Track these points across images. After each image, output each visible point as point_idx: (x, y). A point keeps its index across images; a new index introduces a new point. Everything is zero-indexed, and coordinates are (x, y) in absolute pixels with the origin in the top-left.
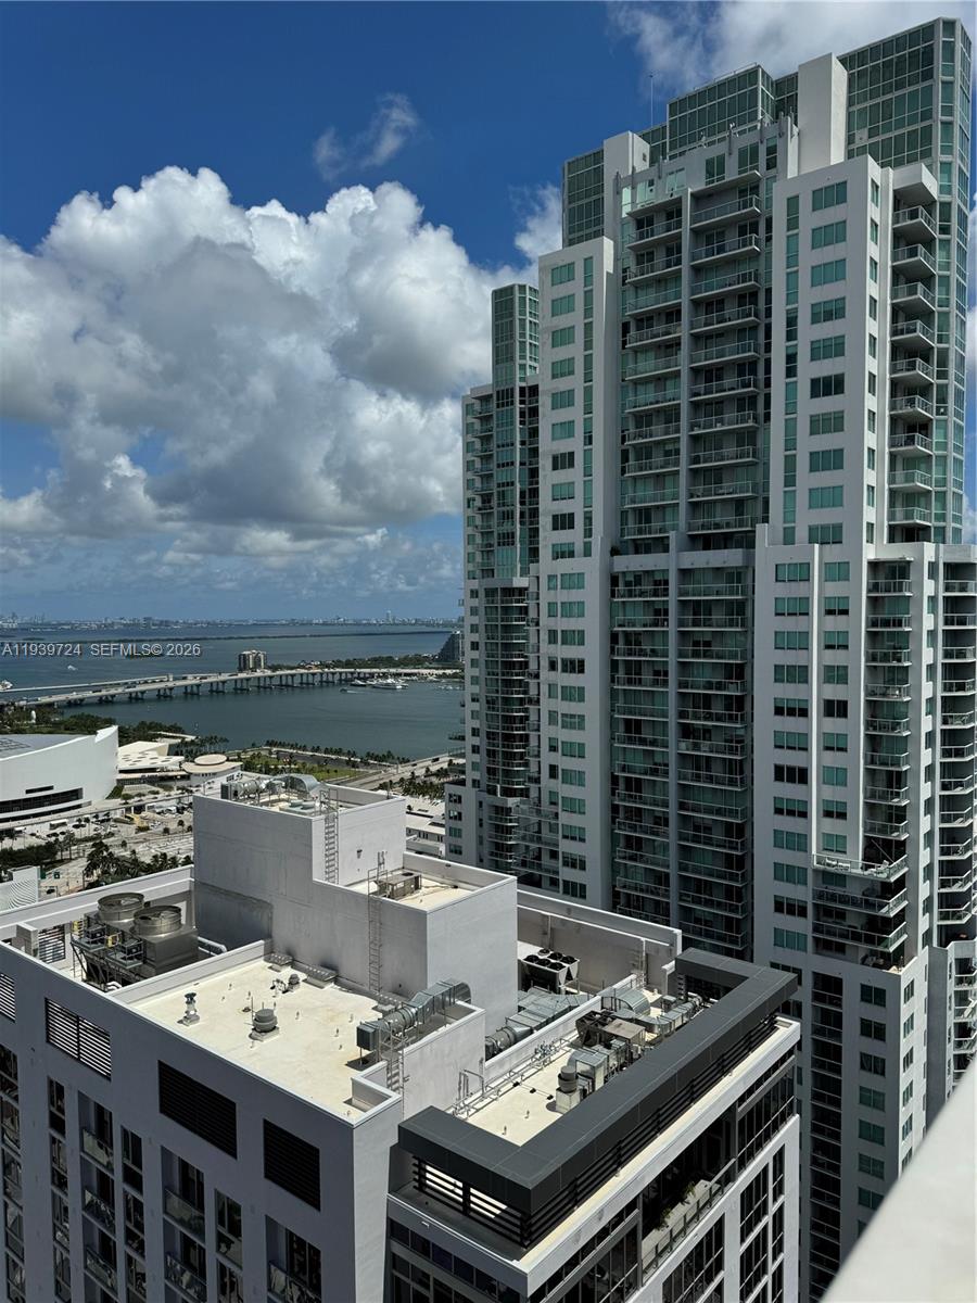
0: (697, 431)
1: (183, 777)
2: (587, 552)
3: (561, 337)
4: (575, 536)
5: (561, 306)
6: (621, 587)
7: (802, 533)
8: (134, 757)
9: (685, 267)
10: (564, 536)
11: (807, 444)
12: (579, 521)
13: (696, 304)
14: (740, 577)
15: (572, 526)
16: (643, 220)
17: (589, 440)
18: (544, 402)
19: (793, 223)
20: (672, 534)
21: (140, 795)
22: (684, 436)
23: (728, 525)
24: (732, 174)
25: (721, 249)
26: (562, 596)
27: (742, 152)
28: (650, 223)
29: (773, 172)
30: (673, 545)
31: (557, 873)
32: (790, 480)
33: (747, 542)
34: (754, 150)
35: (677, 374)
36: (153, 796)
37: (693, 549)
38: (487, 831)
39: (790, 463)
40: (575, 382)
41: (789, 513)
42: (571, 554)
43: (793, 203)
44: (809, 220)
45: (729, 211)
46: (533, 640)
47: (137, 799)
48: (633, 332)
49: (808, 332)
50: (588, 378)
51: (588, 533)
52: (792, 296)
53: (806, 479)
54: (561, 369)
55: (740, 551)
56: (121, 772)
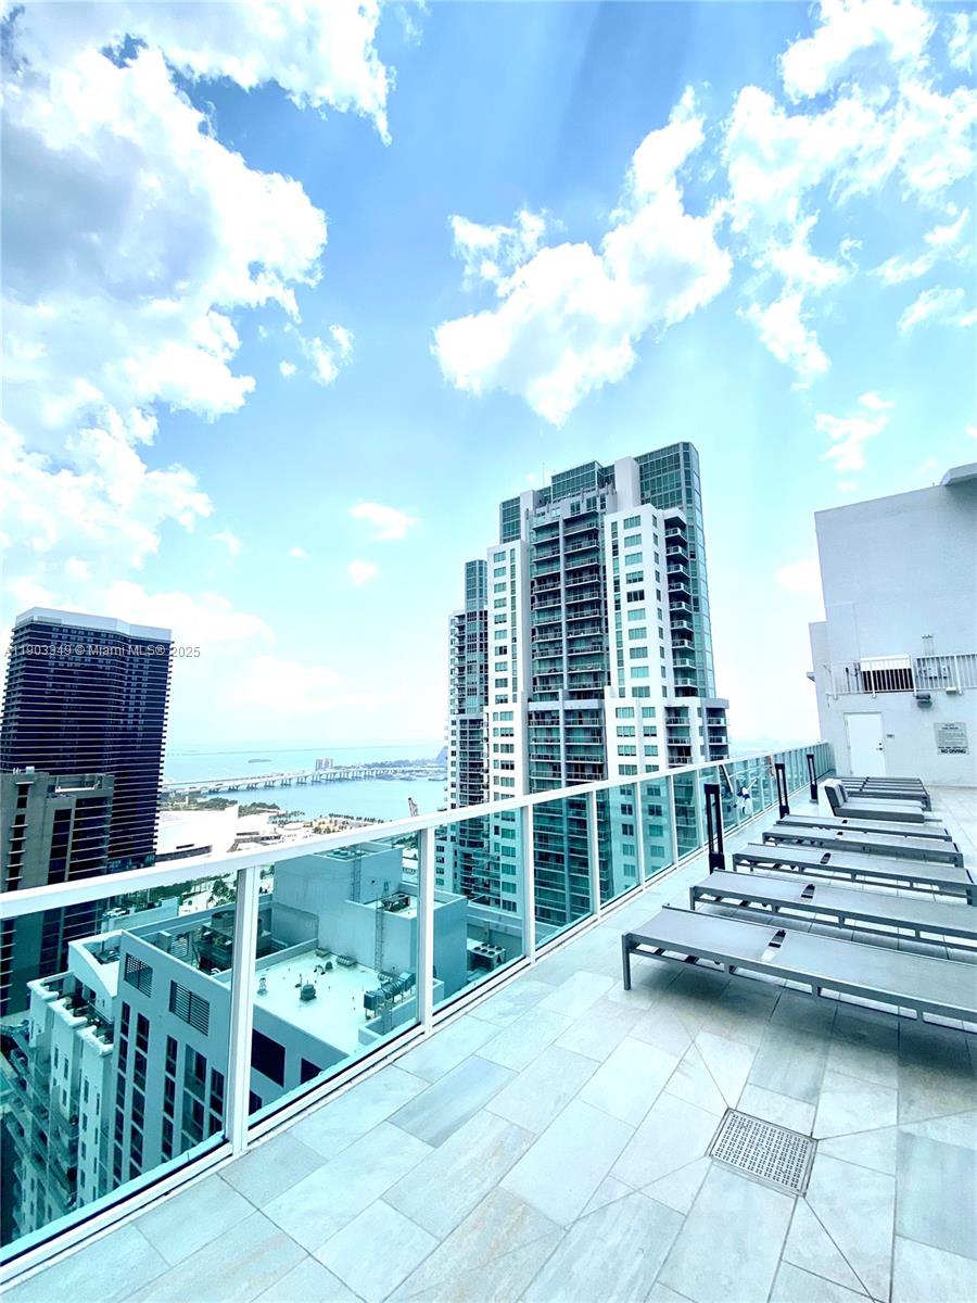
0: (571, 637)
1: (276, 837)
2: (515, 700)
3: (500, 587)
4: (507, 691)
5: (499, 572)
6: (534, 720)
7: (629, 692)
9: (561, 555)
10: (502, 691)
11: (628, 644)
12: (510, 683)
13: (568, 573)
14: (597, 713)
15: (506, 686)
16: (539, 530)
17: (514, 640)
18: (491, 620)
19: (615, 534)
20: (560, 691)
22: (564, 638)
23: (590, 686)
24: (583, 510)
25: (579, 547)
26: (500, 724)
27: (588, 501)
28: (543, 533)
29: (604, 510)
30: (560, 696)
31: (499, 895)
32: (620, 663)
33: (600, 695)
34: (595, 499)
35: (559, 607)
37: (572, 699)
38: (459, 870)
39: (620, 653)
40: (507, 610)
41: (621, 680)
42: (506, 701)
43: (614, 524)
44: (623, 533)
45: (581, 528)
46: (485, 750)
48: (536, 586)
49: (625, 588)
50: (513, 607)
51: (515, 689)
52: (616, 569)
53: (629, 663)
54: (500, 603)
55: (596, 700)
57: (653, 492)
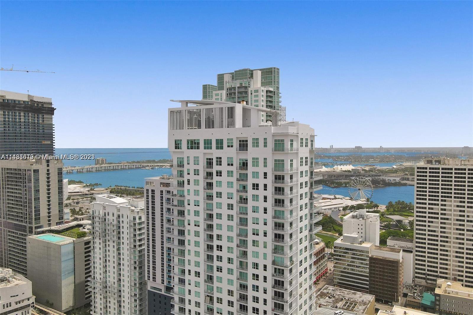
1: (90, 194)
8: (73, 189)
9: (236, 96)
16: (230, 89)
19: (251, 94)
21: (78, 199)
24: (243, 85)
25: (242, 95)
28: (231, 89)
34: (247, 82)
36: (82, 199)
44: (254, 94)
45: (242, 90)
47: (77, 200)
56: (69, 193)
57: (265, 80)
